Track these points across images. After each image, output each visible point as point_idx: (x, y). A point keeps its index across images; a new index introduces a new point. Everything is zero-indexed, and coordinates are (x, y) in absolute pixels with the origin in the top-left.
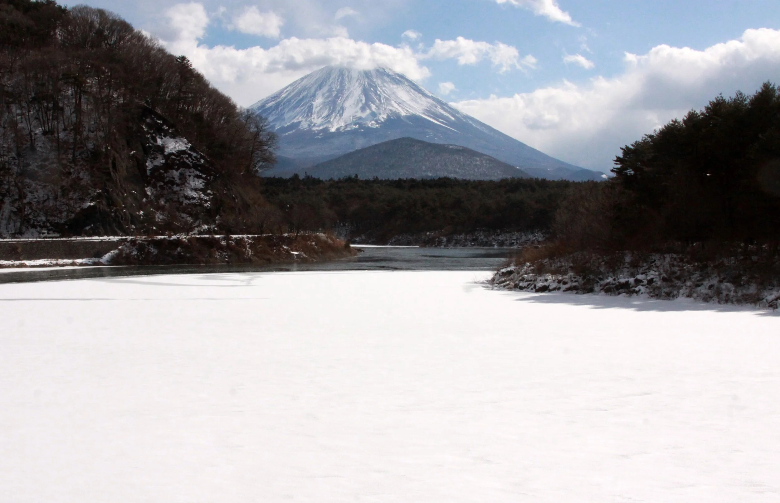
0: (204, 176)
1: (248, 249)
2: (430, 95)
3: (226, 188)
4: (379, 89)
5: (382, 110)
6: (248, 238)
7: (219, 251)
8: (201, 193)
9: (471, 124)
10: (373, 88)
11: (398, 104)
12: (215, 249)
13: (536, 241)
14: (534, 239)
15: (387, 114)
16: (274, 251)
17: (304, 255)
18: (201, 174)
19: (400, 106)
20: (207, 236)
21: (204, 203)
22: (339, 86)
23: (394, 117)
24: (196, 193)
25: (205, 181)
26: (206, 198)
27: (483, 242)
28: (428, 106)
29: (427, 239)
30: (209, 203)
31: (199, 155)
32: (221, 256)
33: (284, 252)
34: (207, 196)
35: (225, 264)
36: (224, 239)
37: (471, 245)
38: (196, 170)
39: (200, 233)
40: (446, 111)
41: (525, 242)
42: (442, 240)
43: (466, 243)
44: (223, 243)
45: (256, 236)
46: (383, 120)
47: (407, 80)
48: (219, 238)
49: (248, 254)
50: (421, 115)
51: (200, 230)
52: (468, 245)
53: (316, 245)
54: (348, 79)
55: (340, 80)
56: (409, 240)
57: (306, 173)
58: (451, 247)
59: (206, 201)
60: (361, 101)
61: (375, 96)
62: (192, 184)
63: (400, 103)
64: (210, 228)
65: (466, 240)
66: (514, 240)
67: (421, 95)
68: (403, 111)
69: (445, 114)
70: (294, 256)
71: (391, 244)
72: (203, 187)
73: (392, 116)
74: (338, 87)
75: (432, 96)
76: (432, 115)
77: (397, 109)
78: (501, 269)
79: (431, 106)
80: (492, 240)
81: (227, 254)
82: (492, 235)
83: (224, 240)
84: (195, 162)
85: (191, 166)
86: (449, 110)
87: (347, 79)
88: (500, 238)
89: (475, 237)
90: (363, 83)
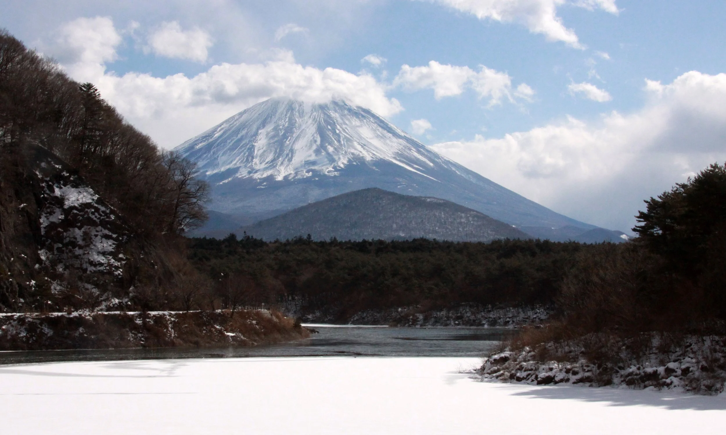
0: (114, 236)
1: (170, 329)
2: (403, 134)
3: (142, 252)
4: (338, 127)
5: (342, 154)
6: (170, 315)
7: (133, 332)
8: (111, 257)
9: (454, 171)
10: (330, 126)
11: (362, 147)
12: (128, 330)
13: (537, 319)
14: (535, 316)
15: (348, 158)
16: (204, 332)
17: (242, 337)
18: (110, 234)
19: (364, 149)
20: (118, 312)
21: (114, 271)
22: (287, 123)
23: (356, 163)
24: (103, 258)
25: (116, 243)
26: (117, 264)
27: (470, 320)
28: (400, 148)
29: (398, 317)
30: (121, 270)
31: (109, 210)
32: (135, 339)
33: (217, 332)
34: (118, 262)
35: (141, 348)
36: (140, 316)
37: (455, 324)
38: (105, 229)
39: (109, 309)
40: (422, 154)
41: (524, 321)
42: (418, 318)
43: (448, 322)
44: (139, 322)
45: (181, 312)
46: (342, 166)
47: (374, 116)
48: (133, 315)
49: (171, 335)
50: (391, 160)
51: (109, 305)
52: (450, 324)
53: (257, 324)
54: (299, 114)
55: (288, 115)
56: (375, 317)
57: (245, 232)
58: (429, 327)
59: (117, 268)
60: (315, 141)
61: (333, 135)
62: (99, 246)
63: (365, 145)
64: (122, 302)
65: (448, 318)
66: (509, 318)
67: (390, 135)
68: (369, 154)
69: (421, 159)
70: (229, 339)
71: (354, 323)
72: (113, 250)
73: (355, 161)
74: (287, 125)
75: (405, 136)
76: (405, 160)
77: (361, 152)
78: (492, 355)
79: (404, 148)
80: (482, 318)
81: (143, 335)
82: (481, 312)
83: (140, 318)
84: (103, 219)
85: (98, 223)
86: (426, 153)
87: (297, 114)
88: (491, 316)
89: (459, 315)
90: (318, 119)
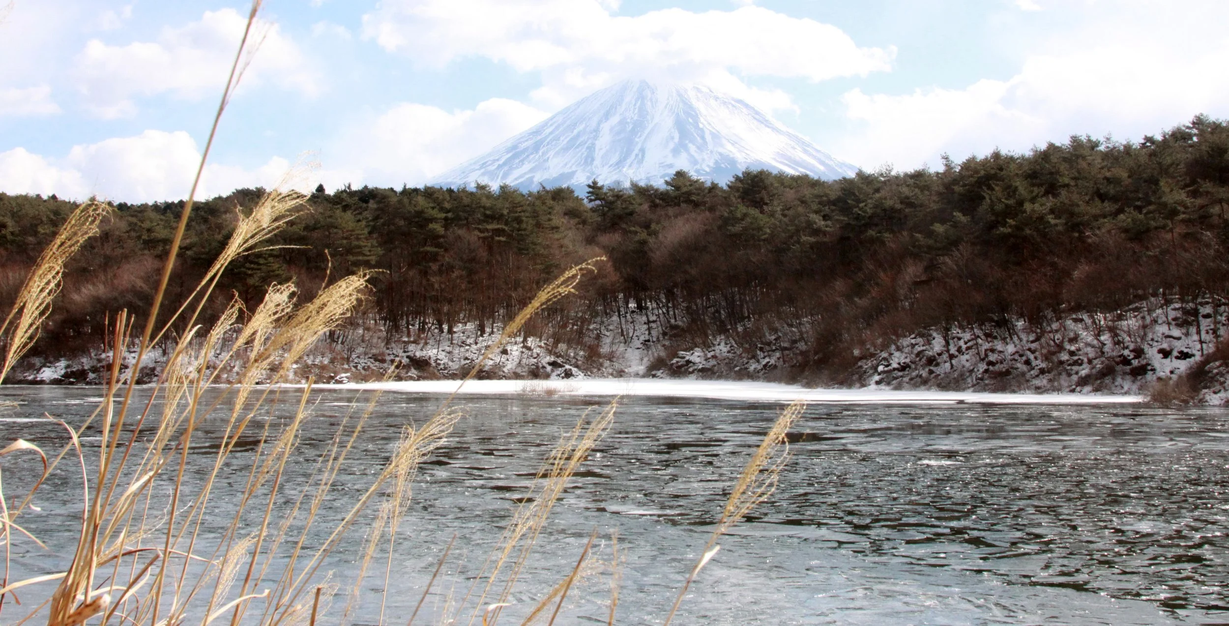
2: (784, 128)
4: (702, 120)
5: (707, 153)
10: (691, 119)
11: (733, 144)
15: (715, 159)
19: (735, 147)
22: (637, 115)
23: (725, 165)
28: (781, 146)
40: (810, 155)
46: (708, 170)
47: (747, 106)
54: (652, 103)
55: (638, 105)
60: (673, 138)
61: (695, 130)
63: (736, 143)
67: (769, 130)
68: (741, 155)
69: (808, 161)
73: (723, 163)
74: (635, 118)
75: (788, 132)
76: (787, 162)
77: (731, 152)
79: (786, 147)
86: (814, 153)
87: (649, 103)
90: (676, 110)
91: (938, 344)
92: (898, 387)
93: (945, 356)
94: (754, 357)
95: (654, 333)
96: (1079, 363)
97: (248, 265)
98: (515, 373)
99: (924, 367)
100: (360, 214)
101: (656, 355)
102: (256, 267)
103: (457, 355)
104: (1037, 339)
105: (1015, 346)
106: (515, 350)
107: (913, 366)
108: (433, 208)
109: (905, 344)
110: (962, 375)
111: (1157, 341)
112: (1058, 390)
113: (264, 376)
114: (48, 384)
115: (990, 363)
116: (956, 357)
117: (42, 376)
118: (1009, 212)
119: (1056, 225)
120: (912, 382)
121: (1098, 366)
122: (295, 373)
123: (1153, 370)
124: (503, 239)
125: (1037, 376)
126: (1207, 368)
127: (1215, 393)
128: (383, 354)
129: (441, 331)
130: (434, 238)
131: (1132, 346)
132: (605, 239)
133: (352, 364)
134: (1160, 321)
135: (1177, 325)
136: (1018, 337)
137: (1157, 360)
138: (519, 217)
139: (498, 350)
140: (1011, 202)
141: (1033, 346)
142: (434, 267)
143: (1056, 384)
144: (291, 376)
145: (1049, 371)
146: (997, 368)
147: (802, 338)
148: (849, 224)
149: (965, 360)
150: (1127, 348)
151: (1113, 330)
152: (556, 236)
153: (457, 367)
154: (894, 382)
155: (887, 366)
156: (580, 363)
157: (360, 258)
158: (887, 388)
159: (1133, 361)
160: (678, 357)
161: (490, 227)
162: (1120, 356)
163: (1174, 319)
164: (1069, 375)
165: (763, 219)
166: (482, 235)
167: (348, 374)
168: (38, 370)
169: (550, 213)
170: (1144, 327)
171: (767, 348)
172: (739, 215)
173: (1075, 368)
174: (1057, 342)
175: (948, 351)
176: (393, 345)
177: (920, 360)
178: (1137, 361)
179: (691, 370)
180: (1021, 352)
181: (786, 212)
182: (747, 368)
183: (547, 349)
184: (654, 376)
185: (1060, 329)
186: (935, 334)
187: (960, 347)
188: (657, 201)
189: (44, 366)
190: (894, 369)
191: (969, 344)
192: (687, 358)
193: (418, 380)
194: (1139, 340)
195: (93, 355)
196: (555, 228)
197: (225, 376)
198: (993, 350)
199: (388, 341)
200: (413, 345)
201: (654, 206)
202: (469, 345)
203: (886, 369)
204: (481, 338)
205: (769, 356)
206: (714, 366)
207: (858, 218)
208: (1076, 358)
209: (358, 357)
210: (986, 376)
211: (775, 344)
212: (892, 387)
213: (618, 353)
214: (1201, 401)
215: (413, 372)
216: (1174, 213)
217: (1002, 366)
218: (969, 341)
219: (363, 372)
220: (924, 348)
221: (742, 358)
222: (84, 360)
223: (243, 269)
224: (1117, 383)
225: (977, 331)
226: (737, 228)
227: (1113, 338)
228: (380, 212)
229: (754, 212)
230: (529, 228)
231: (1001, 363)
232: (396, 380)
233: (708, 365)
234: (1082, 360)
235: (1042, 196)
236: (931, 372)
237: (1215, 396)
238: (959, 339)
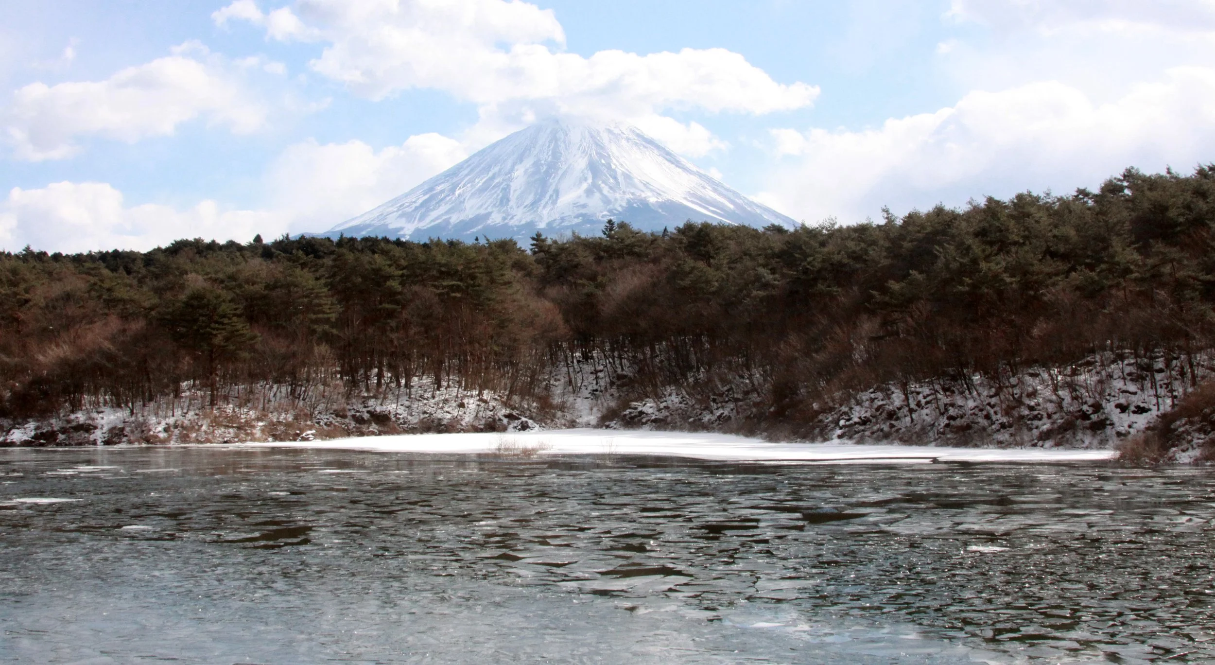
2: (695, 169)
4: (614, 161)
5: (620, 193)
9: (760, 214)
10: (604, 159)
15: (627, 199)
19: (647, 188)
22: (550, 157)
23: (638, 205)
28: (692, 186)
46: (620, 209)
50: (681, 201)
54: (565, 145)
60: (586, 179)
61: (608, 171)
67: (680, 170)
68: (653, 195)
69: (721, 201)
73: (636, 203)
75: (698, 172)
77: (643, 192)
79: (696, 186)
90: (589, 151)
91: (897, 398)
92: (861, 441)
93: (905, 410)
94: (706, 408)
95: (602, 383)
96: (1038, 418)
97: (213, 325)
98: (472, 426)
99: (884, 421)
100: (316, 271)
101: (605, 404)
102: (221, 326)
103: (415, 409)
104: (996, 394)
105: (974, 401)
106: (472, 404)
107: (874, 420)
108: (390, 266)
109: (864, 398)
110: (923, 428)
111: (1114, 396)
112: (1020, 444)
113: (232, 435)
114: (19, 446)
115: (951, 418)
116: (916, 411)
117: (12, 437)
118: (963, 271)
119: (1011, 283)
120: (875, 435)
121: (1059, 421)
122: (263, 431)
123: (1112, 424)
124: (458, 295)
125: (998, 430)
126: (1172, 427)
127: (1183, 451)
128: (344, 410)
129: (399, 385)
130: (391, 295)
131: (1091, 401)
132: (553, 291)
133: (315, 421)
134: (1115, 376)
135: (1132, 380)
136: (977, 391)
137: (1115, 415)
138: (474, 273)
139: (454, 404)
140: (965, 260)
141: (993, 401)
142: (393, 323)
143: (1018, 438)
144: (257, 432)
145: (1010, 426)
146: (958, 422)
147: (754, 390)
148: (799, 278)
149: (926, 415)
150: (1086, 403)
151: (1072, 387)
152: (509, 291)
153: (416, 421)
154: (856, 436)
155: (848, 420)
156: (534, 415)
157: (320, 316)
158: (850, 442)
159: (1092, 416)
160: (630, 408)
161: (445, 283)
162: (1079, 411)
163: (1130, 374)
164: (1030, 429)
165: (711, 273)
166: (439, 291)
167: (314, 431)
168: (8, 431)
169: (501, 269)
170: (1101, 382)
171: (721, 399)
172: (687, 269)
173: (1036, 423)
174: (1016, 396)
175: (908, 405)
176: (354, 401)
177: (880, 414)
178: (1096, 415)
179: (644, 420)
180: (981, 407)
181: (733, 265)
182: (700, 420)
183: (503, 402)
184: (608, 427)
185: (1018, 384)
186: (893, 389)
187: (919, 401)
188: (602, 253)
189: (14, 427)
190: (856, 423)
191: (928, 399)
192: (640, 409)
193: (380, 434)
194: (1098, 396)
195: (62, 415)
196: (508, 283)
197: (194, 435)
198: (953, 405)
199: (348, 396)
200: (373, 400)
201: (599, 259)
202: (427, 399)
203: (847, 423)
204: (438, 392)
205: (723, 407)
206: (667, 417)
207: (806, 271)
208: (1036, 413)
209: (320, 413)
210: (948, 430)
211: (727, 396)
212: (854, 441)
213: (568, 404)
214: (1170, 459)
215: (374, 427)
216: (1127, 271)
217: (964, 420)
218: (928, 395)
219: (325, 427)
220: (884, 402)
221: (694, 409)
222: (53, 421)
223: (208, 329)
224: (1078, 438)
225: (937, 387)
226: (687, 282)
227: (1071, 393)
228: (336, 269)
229: (701, 264)
230: (484, 283)
231: (962, 417)
232: (358, 436)
233: (660, 416)
234: (1042, 415)
235: (996, 255)
236: (892, 426)
237: (1184, 454)
238: (918, 393)
